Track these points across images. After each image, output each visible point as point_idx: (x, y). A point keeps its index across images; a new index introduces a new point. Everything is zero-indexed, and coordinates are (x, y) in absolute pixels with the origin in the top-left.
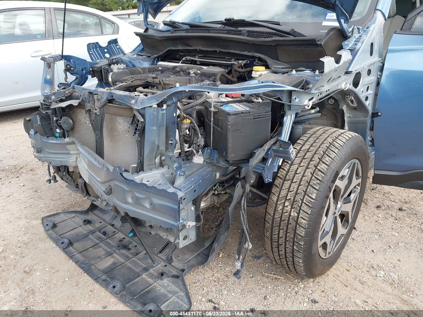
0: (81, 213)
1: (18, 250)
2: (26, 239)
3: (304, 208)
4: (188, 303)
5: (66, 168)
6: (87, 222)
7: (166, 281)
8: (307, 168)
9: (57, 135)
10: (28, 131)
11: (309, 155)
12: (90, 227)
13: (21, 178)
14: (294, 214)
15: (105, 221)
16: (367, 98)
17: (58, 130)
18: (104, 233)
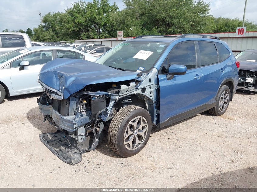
0: (53, 133)
1: (30, 143)
2: (33, 140)
3: (117, 130)
4: (80, 160)
5: (49, 116)
6: (55, 136)
7: (76, 155)
8: (120, 118)
9: (47, 104)
10: (38, 102)
11: (121, 113)
12: (56, 138)
13: (34, 121)
14: (114, 132)
15: (61, 136)
16: (151, 96)
17: (47, 103)
18: (60, 140)
